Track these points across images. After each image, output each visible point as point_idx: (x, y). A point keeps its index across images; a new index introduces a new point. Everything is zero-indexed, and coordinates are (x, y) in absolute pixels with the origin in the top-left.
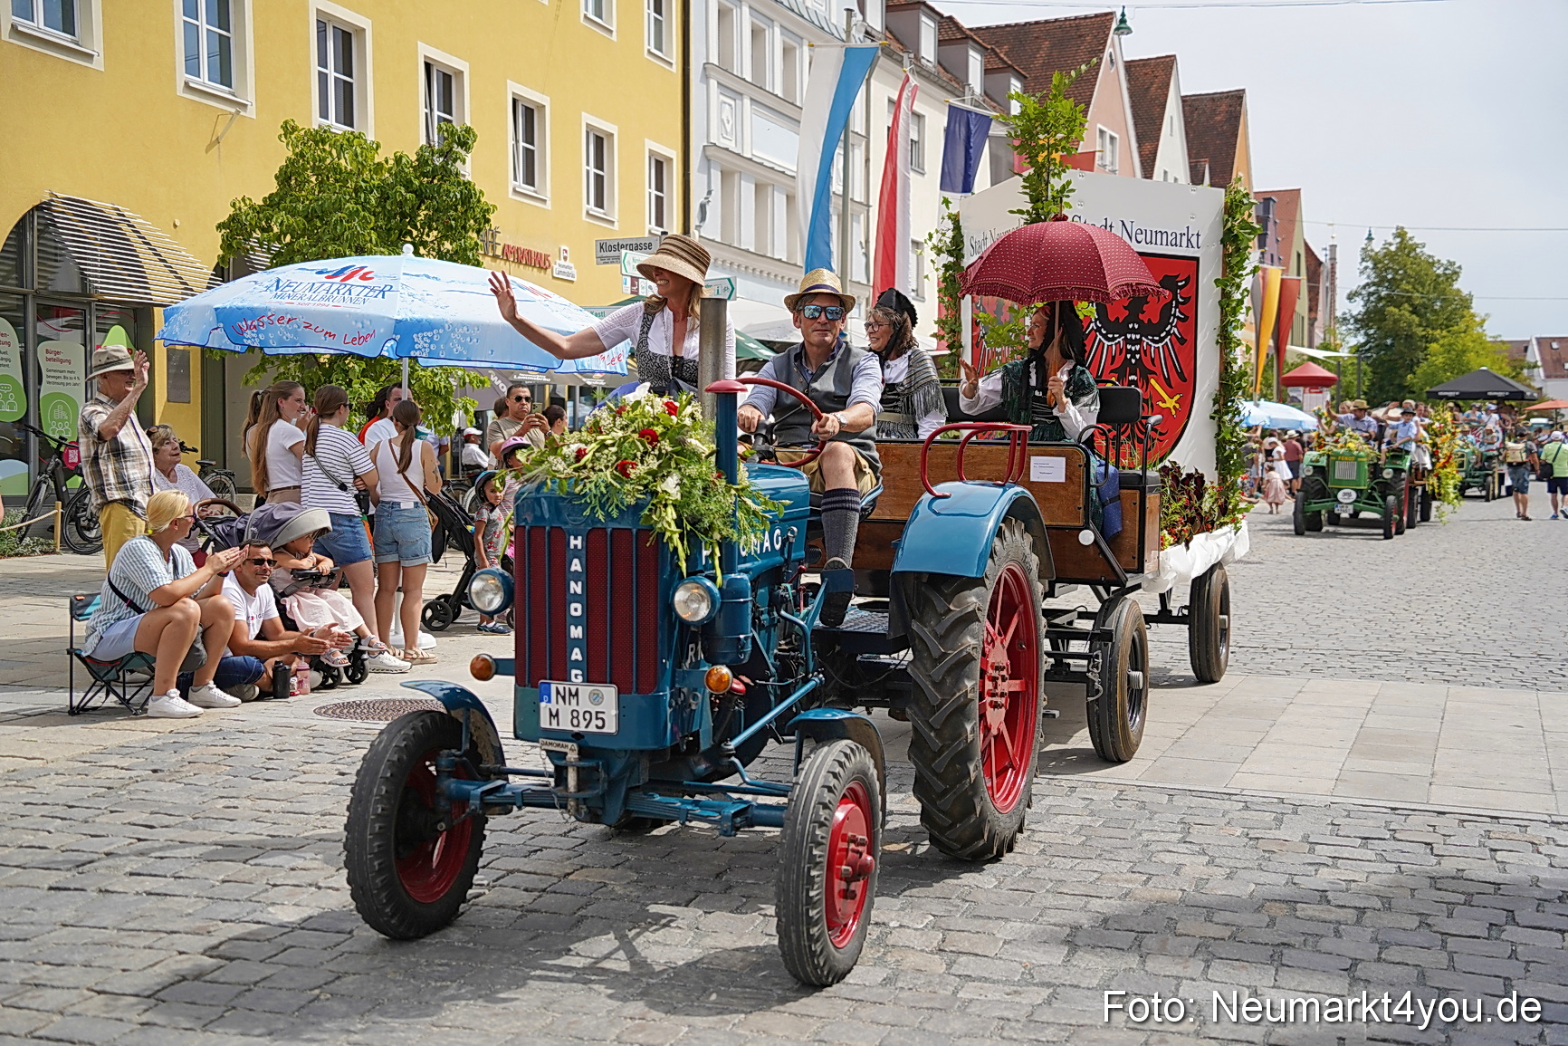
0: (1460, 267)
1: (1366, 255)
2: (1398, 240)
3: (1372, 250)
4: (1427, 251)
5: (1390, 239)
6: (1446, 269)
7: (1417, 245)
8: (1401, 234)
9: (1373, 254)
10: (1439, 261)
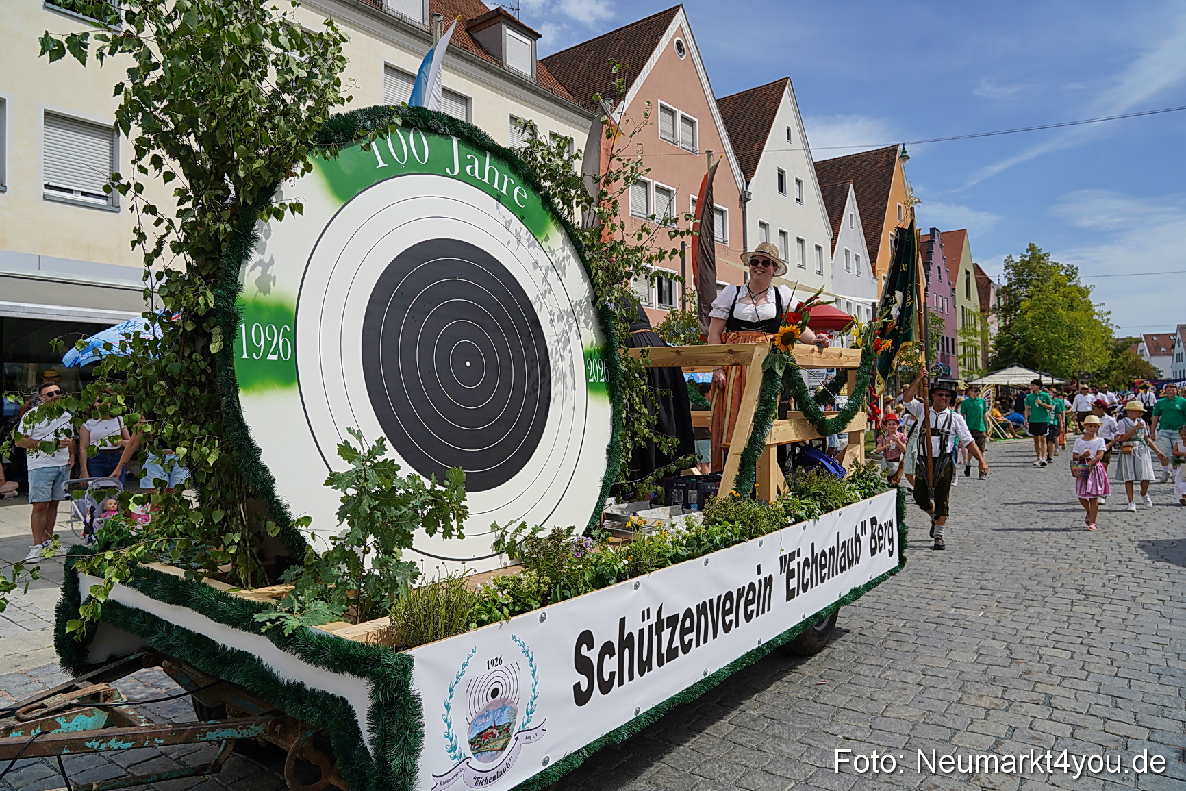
0: (1077, 269)
1: (1008, 264)
2: (1030, 253)
3: (1013, 261)
4: (1052, 259)
5: (1025, 253)
6: (1067, 271)
7: (1044, 255)
8: (1032, 248)
9: (1014, 264)
10: (1062, 265)
